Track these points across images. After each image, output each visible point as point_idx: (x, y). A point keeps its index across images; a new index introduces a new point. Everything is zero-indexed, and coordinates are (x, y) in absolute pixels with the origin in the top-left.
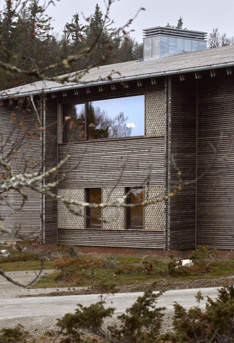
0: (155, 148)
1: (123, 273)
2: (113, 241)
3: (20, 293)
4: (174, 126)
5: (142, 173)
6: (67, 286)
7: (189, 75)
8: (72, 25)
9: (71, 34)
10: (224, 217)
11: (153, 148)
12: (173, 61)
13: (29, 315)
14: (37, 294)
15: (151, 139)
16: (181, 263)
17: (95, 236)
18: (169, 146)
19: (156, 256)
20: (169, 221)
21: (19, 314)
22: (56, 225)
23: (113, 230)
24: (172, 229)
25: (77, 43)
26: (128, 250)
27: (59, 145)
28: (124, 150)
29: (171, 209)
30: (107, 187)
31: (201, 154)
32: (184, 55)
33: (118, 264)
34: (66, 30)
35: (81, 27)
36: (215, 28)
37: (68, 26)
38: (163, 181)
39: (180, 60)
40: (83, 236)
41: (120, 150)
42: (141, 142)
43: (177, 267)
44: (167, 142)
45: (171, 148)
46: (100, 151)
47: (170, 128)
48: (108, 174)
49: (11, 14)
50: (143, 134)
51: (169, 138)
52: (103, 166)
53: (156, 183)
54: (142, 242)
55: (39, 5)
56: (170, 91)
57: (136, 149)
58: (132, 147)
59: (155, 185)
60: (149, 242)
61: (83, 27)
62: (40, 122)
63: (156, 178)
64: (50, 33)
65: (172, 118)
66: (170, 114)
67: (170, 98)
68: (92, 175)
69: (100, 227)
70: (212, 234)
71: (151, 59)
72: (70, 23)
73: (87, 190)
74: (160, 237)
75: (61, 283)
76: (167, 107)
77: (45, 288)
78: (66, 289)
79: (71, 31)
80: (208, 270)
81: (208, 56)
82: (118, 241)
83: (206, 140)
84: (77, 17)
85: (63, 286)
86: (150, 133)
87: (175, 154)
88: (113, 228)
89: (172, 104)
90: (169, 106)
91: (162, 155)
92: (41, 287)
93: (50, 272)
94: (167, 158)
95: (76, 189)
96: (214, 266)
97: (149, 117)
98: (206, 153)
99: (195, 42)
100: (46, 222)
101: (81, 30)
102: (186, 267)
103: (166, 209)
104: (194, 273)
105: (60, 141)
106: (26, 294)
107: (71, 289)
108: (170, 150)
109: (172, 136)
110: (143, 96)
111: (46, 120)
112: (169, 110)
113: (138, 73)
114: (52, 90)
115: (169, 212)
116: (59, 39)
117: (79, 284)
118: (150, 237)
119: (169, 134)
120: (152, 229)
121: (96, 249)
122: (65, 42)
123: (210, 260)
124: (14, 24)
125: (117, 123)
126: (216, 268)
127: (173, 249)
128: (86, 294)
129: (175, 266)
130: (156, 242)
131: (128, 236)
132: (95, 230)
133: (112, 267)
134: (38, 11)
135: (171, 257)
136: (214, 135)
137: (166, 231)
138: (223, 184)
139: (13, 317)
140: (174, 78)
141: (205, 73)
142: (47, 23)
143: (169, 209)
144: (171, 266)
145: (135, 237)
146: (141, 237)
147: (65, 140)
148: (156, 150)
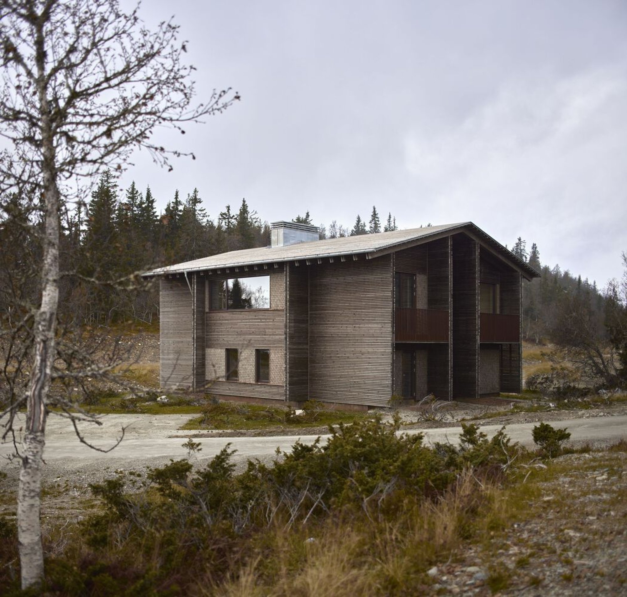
0: (277, 319)
1: (252, 419)
2: (247, 392)
3: (170, 434)
4: (291, 302)
6: (207, 429)
7: (302, 262)
8: (225, 214)
9: (224, 221)
10: (330, 376)
12: (292, 249)
13: (171, 454)
14: (183, 435)
15: (274, 311)
16: (295, 413)
17: (233, 387)
18: (288, 318)
19: (278, 405)
20: (288, 378)
21: (163, 453)
22: (204, 377)
24: (290, 384)
25: (229, 228)
26: (257, 400)
27: (207, 313)
28: (255, 319)
29: (290, 368)
30: (242, 348)
31: (312, 324)
32: (301, 244)
33: (248, 412)
34: (220, 217)
35: (231, 216)
36: (334, 220)
37: (222, 215)
38: (284, 346)
39: (297, 249)
40: (224, 387)
41: (252, 319)
42: (267, 313)
43: (292, 416)
44: (286, 314)
45: (289, 319)
46: (238, 319)
47: (288, 303)
48: (243, 337)
49: (177, 203)
50: (269, 307)
51: (288, 311)
52: (239, 331)
54: (269, 393)
55: (198, 197)
56: (288, 274)
57: (263, 319)
58: (261, 317)
61: (233, 216)
62: (192, 294)
63: (278, 342)
64: (209, 219)
65: (290, 296)
66: (288, 292)
67: (288, 280)
68: (230, 338)
69: (237, 380)
70: (321, 390)
71: (277, 246)
72: (223, 212)
73: (227, 350)
74: (282, 391)
75: (203, 426)
76: (286, 287)
77: (190, 429)
78: (205, 432)
79: (224, 218)
80: (316, 420)
81: (318, 246)
82: (251, 392)
83: (315, 314)
84: (228, 208)
85: (204, 429)
86: (274, 307)
87: (292, 325)
88: (247, 382)
89: (290, 284)
90: (288, 285)
91: (282, 325)
92: (188, 429)
93: (197, 416)
94: (286, 327)
95: (219, 349)
96: (321, 416)
97: (273, 293)
98: (316, 324)
99: (310, 234)
100: (196, 375)
101: (232, 218)
102: (299, 416)
103: (286, 368)
104: (305, 421)
105: (207, 310)
106: (175, 434)
107: (210, 431)
108: (288, 321)
109: (290, 310)
110: (269, 277)
111: (197, 292)
112: (288, 289)
113: (265, 258)
114: (201, 268)
115: (288, 371)
116: (216, 224)
117: (216, 428)
118: (275, 390)
119: (288, 308)
120: (276, 384)
121: (234, 397)
122: (220, 227)
123: (318, 410)
124: (180, 211)
125: (257, 295)
126: (322, 418)
127: (292, 400)
128: (220, 437)
129: (290, 415)
130: (278, 394)
131: (258, 388)
132: (233, 382)
133: (244, 414)
134: (198, 202)
135: (289, 407)
136: (322, 310)
137: (286, 386)
138: (328, 349)
139: (159, 455)
140: (291, 263)
141: (314, 261)
142: (204, 212)
143: (288, 368)
144: (288, 414)
145: (263, 389)
146: (267, 389)
147: (211, 308)
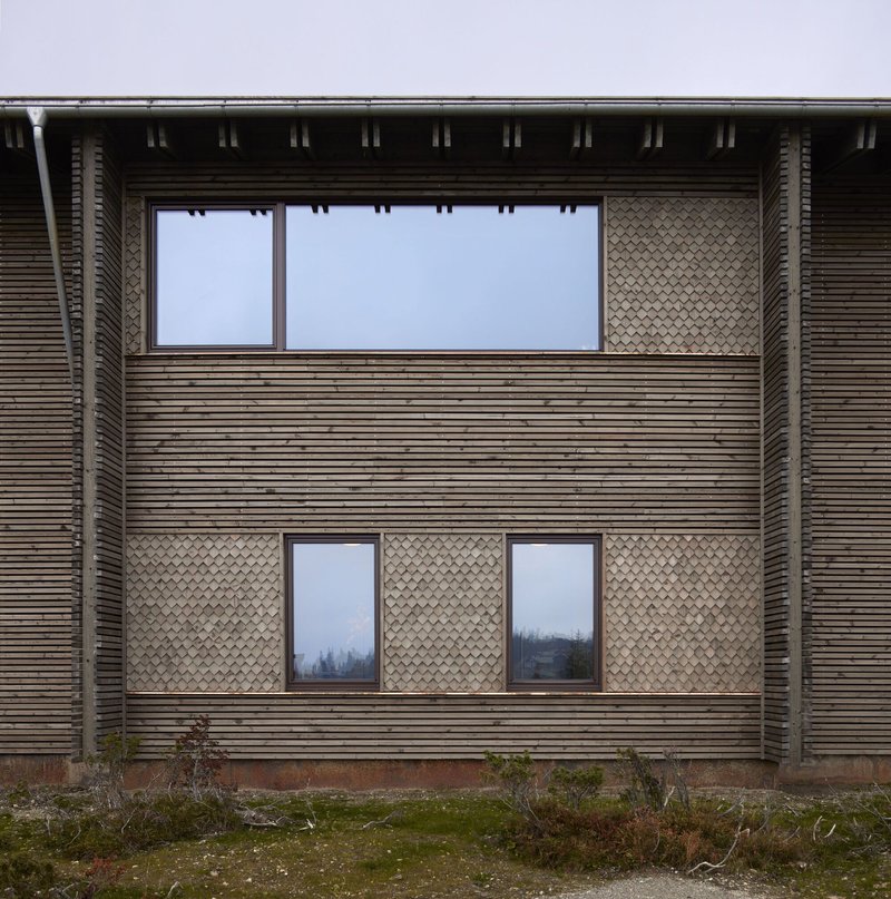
2: (445, 740)
5: (598, 484)
11: (648, 396)
15: (636, 363)
22: (121, 679)
23: (447, 697)
30: (410, 530)
41: (485, 396)
50: (595, 347)
53: (665, 524)
54: (600, 736)
57: (565, 396)
59: (658, 531)
60: (633, 736)
63: (665, 504)
82: (474, 736)
86: (627, 341)
95: (234, 537)
97: (626, 282)
118: (641, 719)
130: (667, 736)
131: (522, 720)
132: (344, 697)
146: (591, 719)
148: (662, 403)
